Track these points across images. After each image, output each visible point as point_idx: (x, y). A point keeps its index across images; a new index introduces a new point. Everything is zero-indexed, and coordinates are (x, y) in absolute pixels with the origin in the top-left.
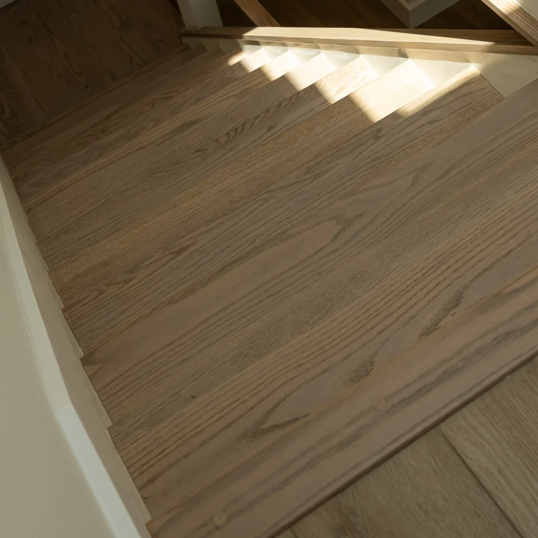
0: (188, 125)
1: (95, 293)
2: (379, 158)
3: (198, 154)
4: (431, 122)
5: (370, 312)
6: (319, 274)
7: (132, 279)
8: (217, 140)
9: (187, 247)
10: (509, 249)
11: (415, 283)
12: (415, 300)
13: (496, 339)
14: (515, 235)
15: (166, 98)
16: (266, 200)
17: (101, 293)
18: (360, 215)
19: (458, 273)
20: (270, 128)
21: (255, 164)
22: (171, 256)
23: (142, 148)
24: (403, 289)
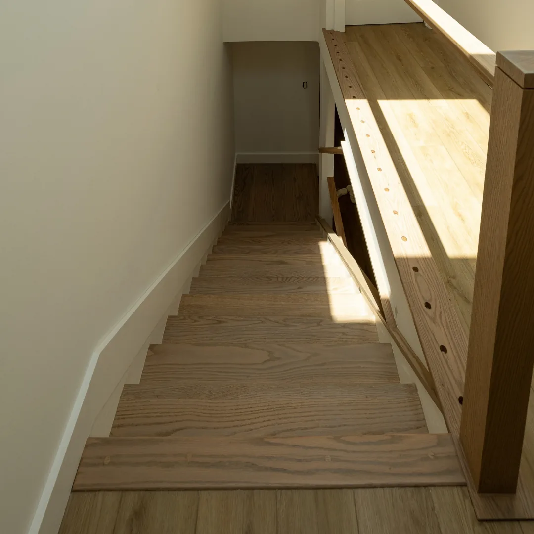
0: (282, 262)
1: (182, 318)
2: (315, 336)
3: (267, 279)
4: (344, 334)
5: (237, 411)
6: (248, 377)
7: (198, 321)
8: (277, 278)
9: (224, 322)
10: (306, 426)
11: (261, 411)
12: (256, 420)
13: (247, 463)
14: (312, 421)
15: (289, 243)
16: (262, 322)
17: (184, 319)
18: (279, 359)
19: (280, 421)
20: (300, 288)
21: (277, 301)
22: (216, 322)
23: (260, 261)
24: (256, 410)
